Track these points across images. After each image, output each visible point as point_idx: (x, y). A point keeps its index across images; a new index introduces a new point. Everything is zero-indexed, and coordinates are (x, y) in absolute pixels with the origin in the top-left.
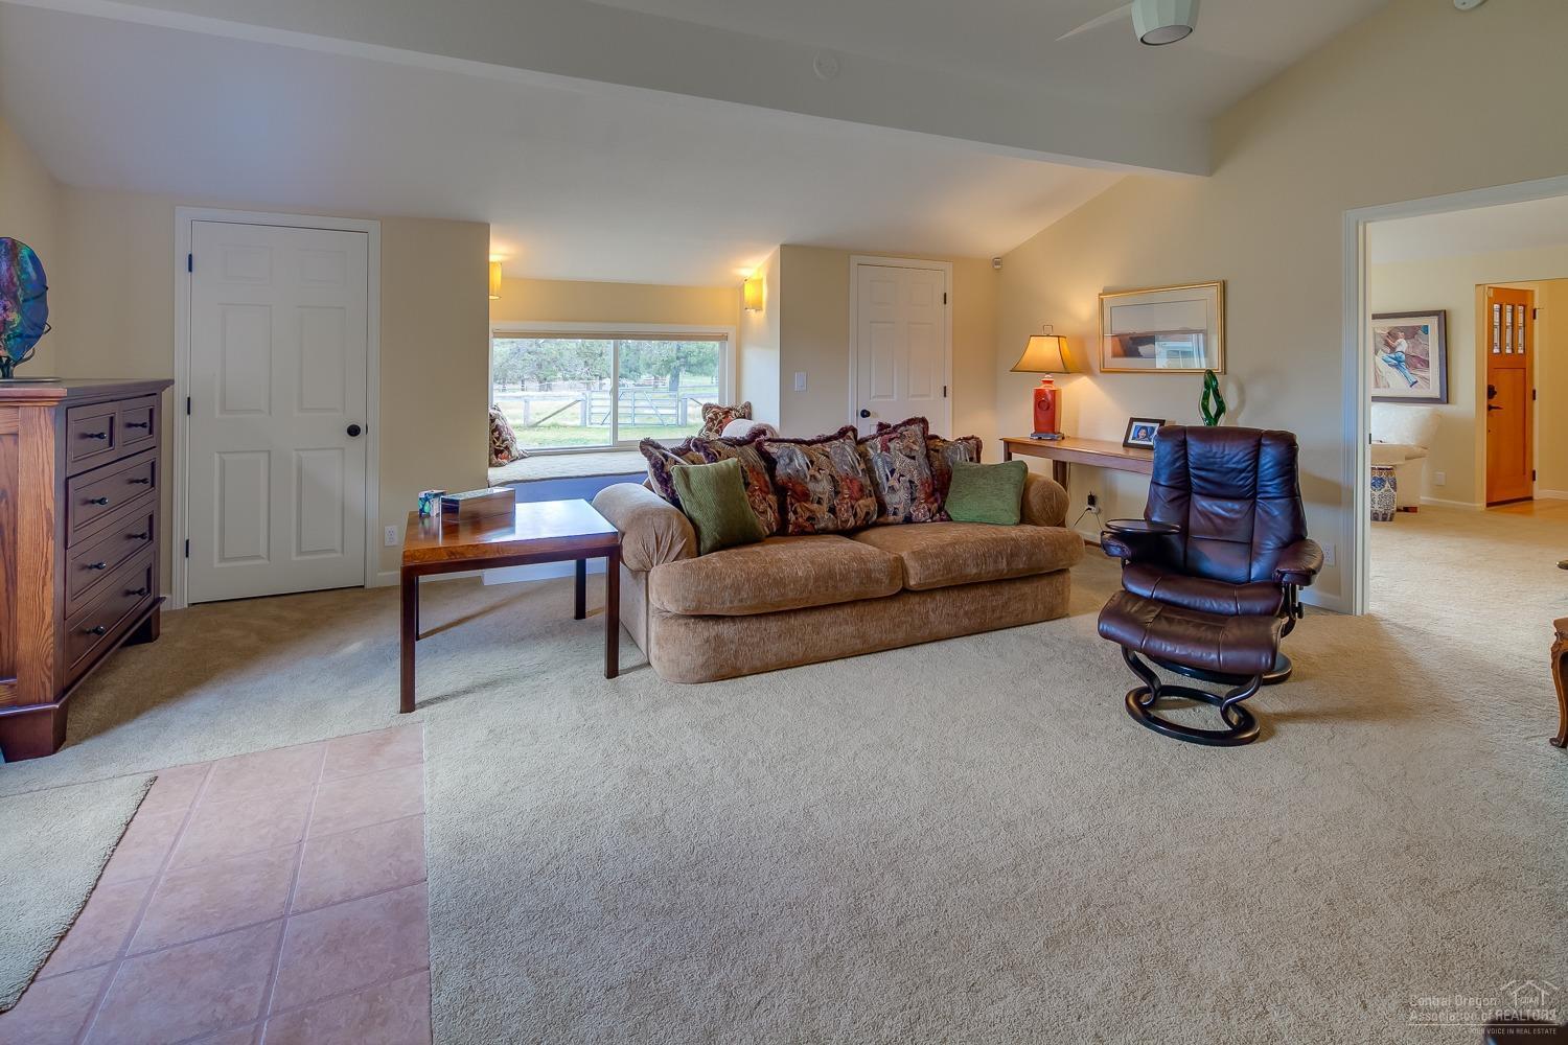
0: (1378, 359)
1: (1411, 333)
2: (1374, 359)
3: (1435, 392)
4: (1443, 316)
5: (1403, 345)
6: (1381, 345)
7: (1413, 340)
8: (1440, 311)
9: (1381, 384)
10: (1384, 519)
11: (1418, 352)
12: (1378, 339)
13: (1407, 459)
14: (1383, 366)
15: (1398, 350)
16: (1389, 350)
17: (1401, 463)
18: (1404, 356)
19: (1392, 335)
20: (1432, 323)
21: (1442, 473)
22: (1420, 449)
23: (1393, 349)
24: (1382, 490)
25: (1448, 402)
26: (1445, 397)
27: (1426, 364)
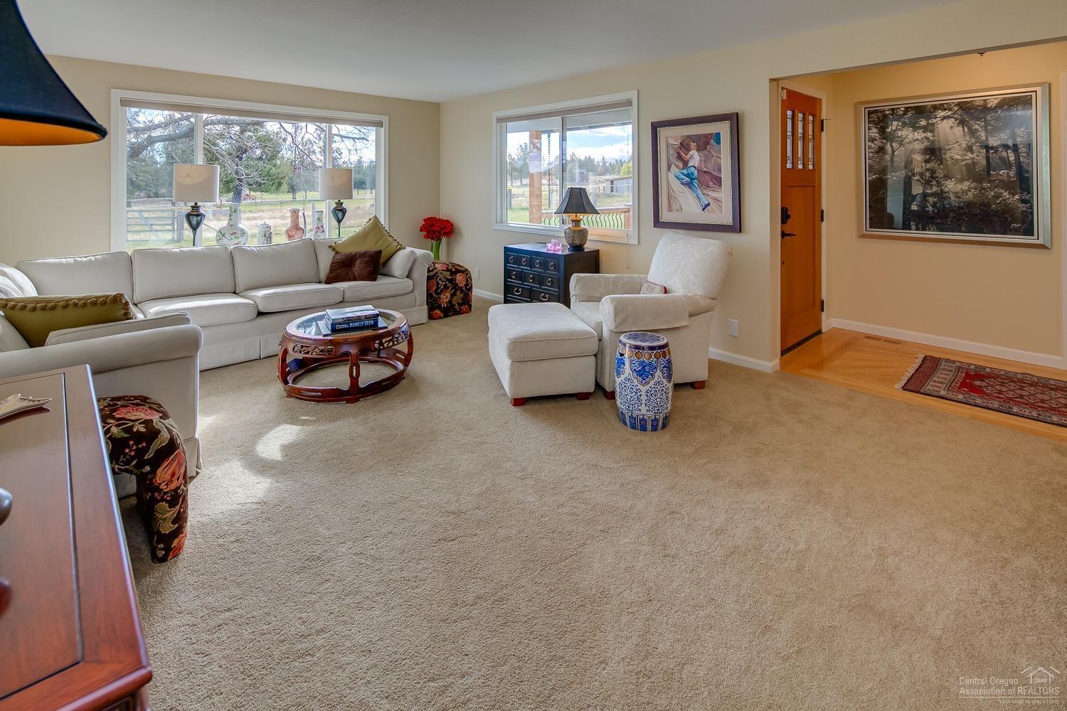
0: (671, 175)
1: (704, 143)
2: (668, 176)
3: (726, 218)
4: (735, 120)
5: (695, 158)
6: (673, 159)
7: (705, 152)
8: (733, 114)
9: (674, 206)
10: (655, 429)
11: (710, 168)
12: (671, 151)
13: (691, 315)
14: (676, 185)
15: (690, 164)
16: (681, 165)
17: (684, 323)
18: (696, 172)
19: (684, 146)
20: (724, 129)
21: (737, 321)
22: (708, 300)
23: (685, 163)
24: (652, 383)
25: (740, 232)
26: (737, 226)
27: (718, 181)
